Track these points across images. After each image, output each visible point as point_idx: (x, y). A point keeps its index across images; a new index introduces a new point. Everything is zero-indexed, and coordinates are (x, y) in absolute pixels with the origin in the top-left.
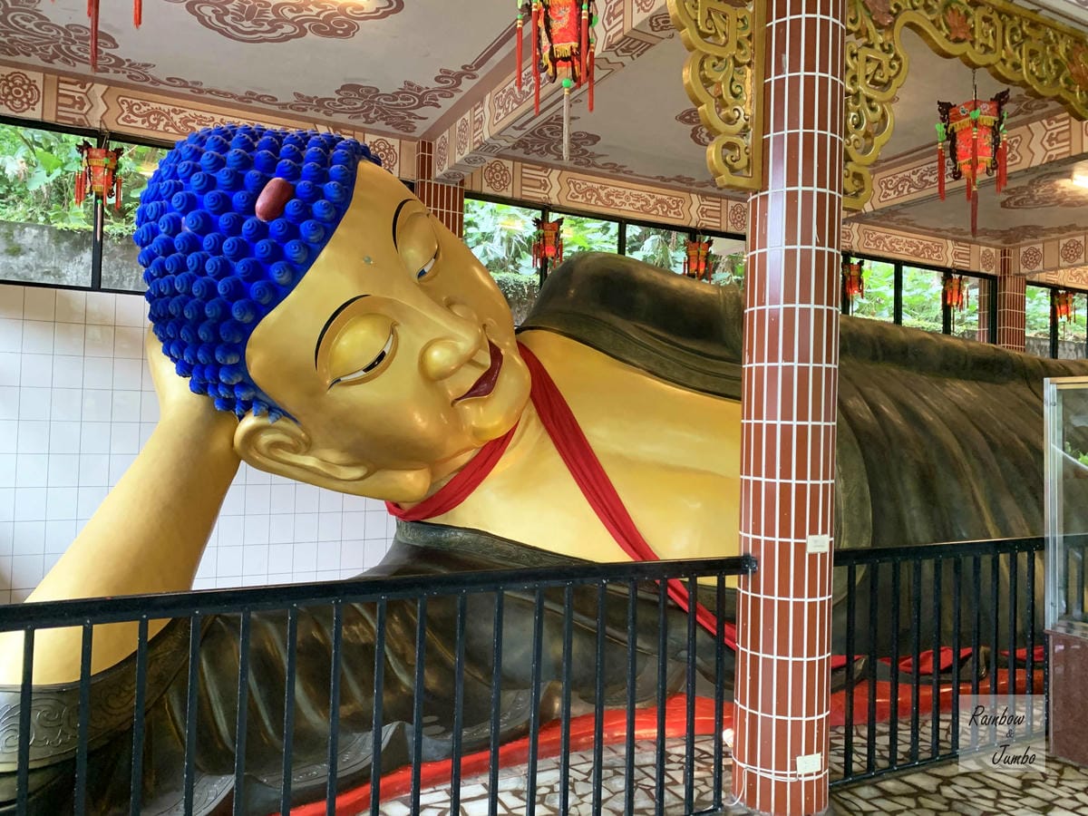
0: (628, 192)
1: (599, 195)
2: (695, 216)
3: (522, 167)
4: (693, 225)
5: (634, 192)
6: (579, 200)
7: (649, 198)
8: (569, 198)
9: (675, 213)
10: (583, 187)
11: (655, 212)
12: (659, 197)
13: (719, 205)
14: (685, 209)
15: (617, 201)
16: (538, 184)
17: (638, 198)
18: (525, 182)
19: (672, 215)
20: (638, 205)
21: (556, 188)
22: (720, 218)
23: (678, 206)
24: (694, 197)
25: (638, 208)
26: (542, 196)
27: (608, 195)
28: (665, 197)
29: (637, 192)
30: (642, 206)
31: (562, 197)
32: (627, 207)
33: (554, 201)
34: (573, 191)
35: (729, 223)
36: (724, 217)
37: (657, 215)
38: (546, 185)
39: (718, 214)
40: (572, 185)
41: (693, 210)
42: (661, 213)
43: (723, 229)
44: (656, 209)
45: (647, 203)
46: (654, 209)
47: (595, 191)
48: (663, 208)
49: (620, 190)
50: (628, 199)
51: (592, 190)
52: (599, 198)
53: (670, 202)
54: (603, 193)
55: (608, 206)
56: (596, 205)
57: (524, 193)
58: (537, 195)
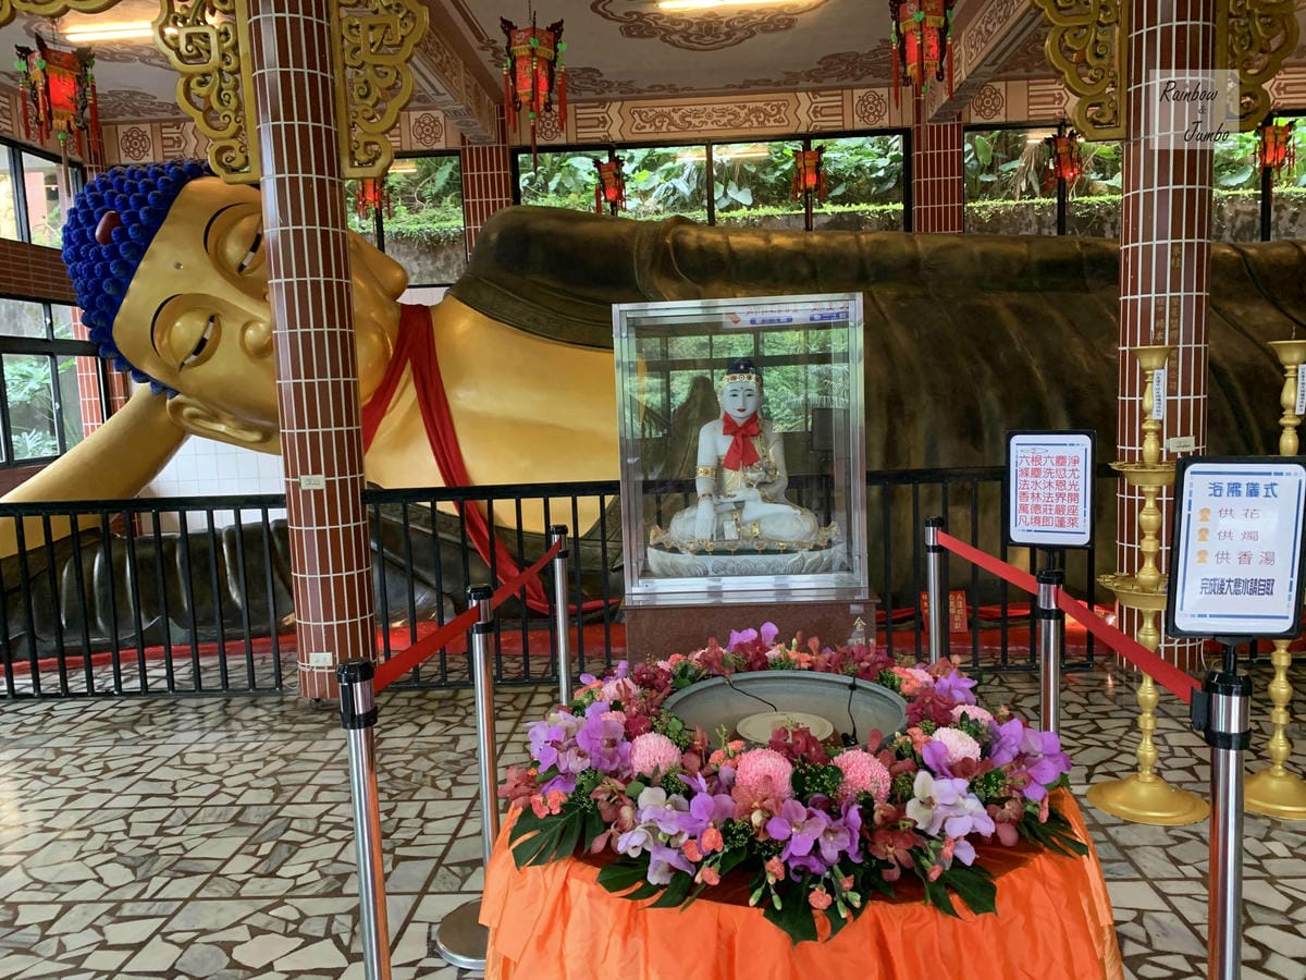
0: (710, 107)
1: (671, 119)
2: (804, 119)
3: (576, 108)
4: (802, 130)
5: (717, 107)
6: (647, 130)
7: (738, 110)
8: (634, 130)
9: (775, 121)
10: (651, 114)
11: (747, 125)
12: (752, 105)
13: (840, 98)
14: (790, 113)
15: (695, 122)
16: (595, 122)
17: (723, 113)
18: (580, 123)
19: (772, 124)
20: (724, 120)
21: (618, 122)
22: (842, 115)
23: (779, 110)
24: (802, 96)
25: (725, 125)
26: (601, 135)
27: (683, 118)
28: (761, 104)
29: (721, 106)
30: (729, 121)
31: (626, 131)
32: (710, 126)
33: (616, 137)
34: (638, 121)
35: (857, 118)
36: (848, 111)
37: (751, 127)
38: (605, 122)
39: (839, 110)
40: (636, 116)
41: (802, 113)
42: (756, 124)
43: (848, 127)
44: (750, 120)
45: (736, 115)
46: (746, 121)
47: (667, 115)
48: (757, 117)
49: (698, 108)
50: (709, 116)
51: (663, 115)
52: (672, 123)
53: (768, 108)
54: (676, 117)
55: (684, 130)
56: (669, 131)
57: (579, 136)
58: (596, 134)
